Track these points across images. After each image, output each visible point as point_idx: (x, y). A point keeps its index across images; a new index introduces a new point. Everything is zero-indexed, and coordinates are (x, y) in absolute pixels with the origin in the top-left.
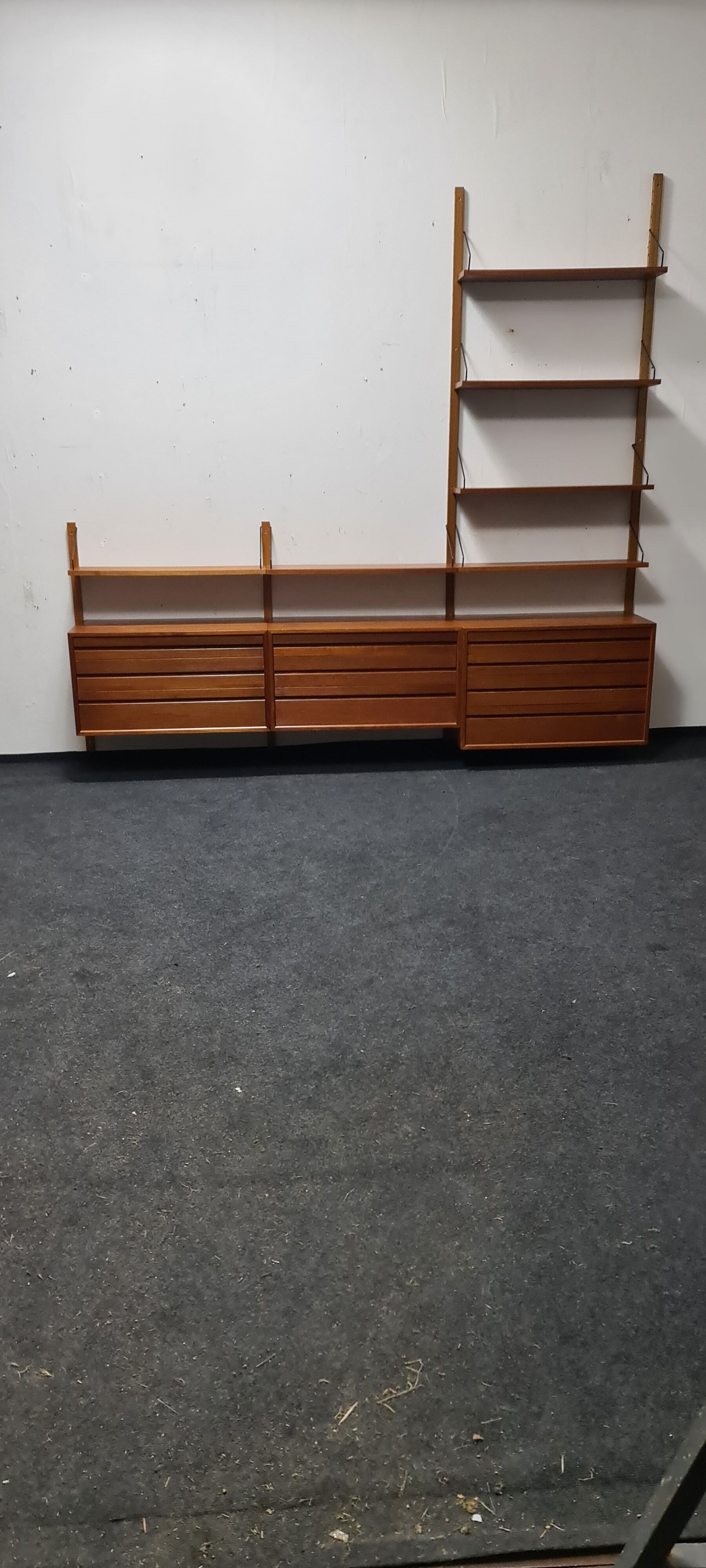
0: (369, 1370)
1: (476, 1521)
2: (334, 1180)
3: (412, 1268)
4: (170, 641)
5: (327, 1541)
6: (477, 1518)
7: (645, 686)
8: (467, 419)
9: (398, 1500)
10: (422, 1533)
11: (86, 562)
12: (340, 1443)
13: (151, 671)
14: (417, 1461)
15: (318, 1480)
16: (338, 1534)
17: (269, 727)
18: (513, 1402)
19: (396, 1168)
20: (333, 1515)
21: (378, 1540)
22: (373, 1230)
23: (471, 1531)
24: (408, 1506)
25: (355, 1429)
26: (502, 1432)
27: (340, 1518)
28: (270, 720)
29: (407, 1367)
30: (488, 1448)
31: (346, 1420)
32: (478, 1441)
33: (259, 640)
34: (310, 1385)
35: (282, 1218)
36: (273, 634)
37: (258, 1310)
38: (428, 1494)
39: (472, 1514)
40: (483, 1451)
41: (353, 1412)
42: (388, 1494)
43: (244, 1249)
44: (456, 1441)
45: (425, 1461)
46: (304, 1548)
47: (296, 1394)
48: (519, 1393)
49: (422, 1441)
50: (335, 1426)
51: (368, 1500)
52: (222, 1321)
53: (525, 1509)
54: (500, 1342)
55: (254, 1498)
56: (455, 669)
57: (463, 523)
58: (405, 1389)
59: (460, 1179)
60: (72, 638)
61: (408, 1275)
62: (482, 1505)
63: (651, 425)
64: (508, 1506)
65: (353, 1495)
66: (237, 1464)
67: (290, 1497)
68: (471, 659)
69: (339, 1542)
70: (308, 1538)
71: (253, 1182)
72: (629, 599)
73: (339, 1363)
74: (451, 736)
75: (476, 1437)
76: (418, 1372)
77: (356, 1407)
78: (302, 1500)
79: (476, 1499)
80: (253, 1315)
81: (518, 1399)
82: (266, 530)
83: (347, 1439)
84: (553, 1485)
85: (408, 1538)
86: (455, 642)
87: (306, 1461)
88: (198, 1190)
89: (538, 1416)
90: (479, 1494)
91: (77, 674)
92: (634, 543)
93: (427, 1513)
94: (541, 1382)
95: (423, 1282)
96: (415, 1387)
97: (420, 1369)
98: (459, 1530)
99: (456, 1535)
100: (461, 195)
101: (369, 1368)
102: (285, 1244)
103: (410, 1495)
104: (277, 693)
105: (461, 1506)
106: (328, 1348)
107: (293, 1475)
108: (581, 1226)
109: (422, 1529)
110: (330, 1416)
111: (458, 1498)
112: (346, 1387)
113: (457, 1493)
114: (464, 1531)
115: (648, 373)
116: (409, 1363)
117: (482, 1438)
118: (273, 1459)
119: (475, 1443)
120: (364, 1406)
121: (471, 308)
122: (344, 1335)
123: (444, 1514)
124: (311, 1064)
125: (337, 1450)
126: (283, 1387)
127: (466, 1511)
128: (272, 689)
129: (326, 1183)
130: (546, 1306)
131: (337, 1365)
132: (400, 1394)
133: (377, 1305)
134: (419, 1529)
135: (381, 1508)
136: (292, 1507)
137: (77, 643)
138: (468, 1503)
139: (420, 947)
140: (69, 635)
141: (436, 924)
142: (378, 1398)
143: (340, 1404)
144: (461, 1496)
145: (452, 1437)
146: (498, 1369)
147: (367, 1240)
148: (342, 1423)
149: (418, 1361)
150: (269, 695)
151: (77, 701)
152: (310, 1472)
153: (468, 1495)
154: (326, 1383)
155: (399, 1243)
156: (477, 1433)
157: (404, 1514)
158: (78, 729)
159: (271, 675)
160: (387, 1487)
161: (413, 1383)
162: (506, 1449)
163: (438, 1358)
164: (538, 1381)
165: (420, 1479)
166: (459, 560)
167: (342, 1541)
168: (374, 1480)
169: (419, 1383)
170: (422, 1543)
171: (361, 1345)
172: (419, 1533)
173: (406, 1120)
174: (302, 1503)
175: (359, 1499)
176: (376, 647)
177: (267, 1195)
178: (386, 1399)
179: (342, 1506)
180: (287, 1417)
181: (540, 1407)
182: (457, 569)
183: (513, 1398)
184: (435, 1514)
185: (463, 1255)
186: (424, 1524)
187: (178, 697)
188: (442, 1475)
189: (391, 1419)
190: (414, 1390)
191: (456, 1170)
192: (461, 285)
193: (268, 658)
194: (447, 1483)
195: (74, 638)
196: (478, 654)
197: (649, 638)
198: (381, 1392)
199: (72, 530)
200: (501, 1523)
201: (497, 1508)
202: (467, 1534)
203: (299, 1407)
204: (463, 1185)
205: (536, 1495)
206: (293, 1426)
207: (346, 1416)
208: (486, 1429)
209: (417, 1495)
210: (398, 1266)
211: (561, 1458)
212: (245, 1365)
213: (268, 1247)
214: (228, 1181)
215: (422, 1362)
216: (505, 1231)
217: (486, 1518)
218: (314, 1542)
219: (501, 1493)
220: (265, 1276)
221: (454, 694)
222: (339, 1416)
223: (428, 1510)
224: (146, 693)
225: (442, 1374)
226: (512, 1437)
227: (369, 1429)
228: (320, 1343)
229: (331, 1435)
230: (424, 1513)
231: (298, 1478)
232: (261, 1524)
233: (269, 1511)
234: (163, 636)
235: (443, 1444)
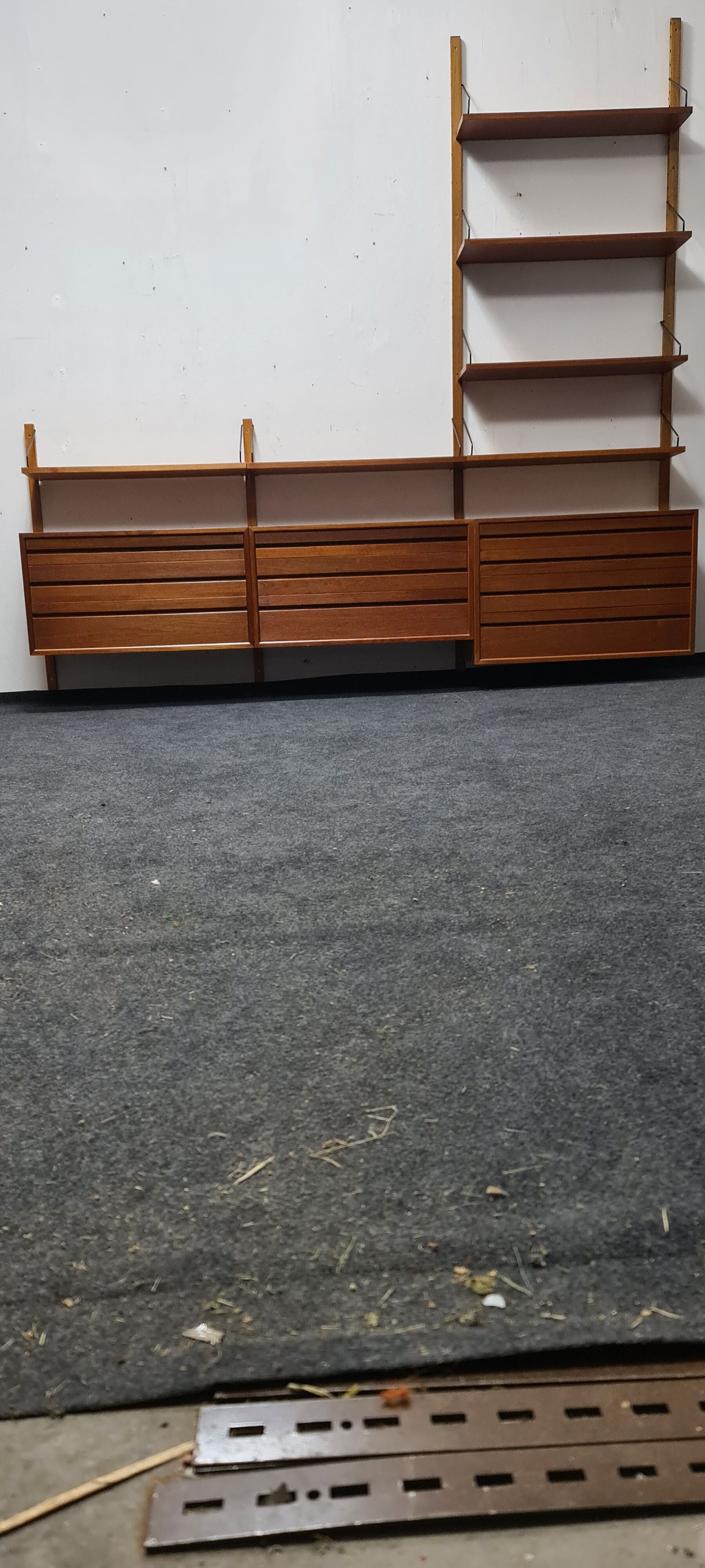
0: (302, 1121)
1: (492, 1307)
2: (277, 944)
3: (388, 1016)
4: (136, 542)
5: (177, 1344)
6: (495, 1300)
7: (689, 585)
8: (471, 295)
9: (335, 1278)
10: (379, 1326)
11: (44, 462)
12: (231, 1207)
13: (115, 578)
14: (378, 1226)
15: (176, 1255)
16: (203, 1331)
17: (252, 642)
18: (560, 1148)
19: (372, 930)
20: (197, 1304)
21: (284, 1338)
22: (332, 985)
23: (482, 1322)
24: (353, 1286)
25: (264, 1190)
26: (542, 1185)
27: (212, 1309)
28: (253, 634)
29: (371, 1116)
30: (515, 1205)
31: (249, 1178)
32: (496, 1197)
33: (239, 539)
34: (193, 1141)
35: (189, 978)
36: (255, 532)
37: (123, 1064)
38: (395, 1268)
39: (483, 1296)
40: (505, 1209)
41: (264, 1168)
42: (313, 1270)
43: (120, 1008)
44: (455, 1198)
45: (394, 1226)
46: (126, 1357)
47: (165, 1153)
48: (574, 1139)
49: (389, 1201)
50: (227, 1186)
51: (274, 1281)
52: (59, 1077)
53: (596, 1287)
54: (535, 1085)
55: (43, 1283)
56: (466, 570)
57: (471, 415)
58: (362, 1138)
59: (469, 937)
60: (24, 539)
61: (380, 1023)
62: (505, 1283)
63: (682, 299)
64: (558, 1284)
65: (244, 1273)
66: (26, 1239)
67: (116, 1279)
68: (484, 556)
69: (202, 1346)
70: (138, 1341)
71: (153, 950)
72: (664, 495)
73: (250, 1115)
74: (463, 648)
75: (491, 1190)
76: (388, 1120)
77: (270, 1163)
78: (137, 1283)
79: (493, 1273)
80: (114, 1070)
81: (570, 1146)
82: (248, 427)
83: (247, 1201)
84: (650, 1251)
85: (349, 1333)
86: (465, 538)
87: (161, 1231)
88: (68, 960)
89: (611, 1164)
90: (500, 1266)
91: (30, 583)
92: (667, 429)
93: (391, 1295)
94: (612, 1125)
95: (403, 1029)
96: (381, 1136)
97: (392, 1117)
98: (457, 1320)
99: (450, 1328)
100: (457, 45)
101: (301, 1119)
102: (188, 1002)
103: (355, 1270)
104: (262, 602)
105: (461, 1285)
106: (233, 1100)
107: (131, 1250)
108: (663, 972)
109: (380, 1319)
110: (220, 1176)
111: (455, 1273)
112: (256, 1141)
113: (454, 1265)
114: (466, 1320)
115: (675, 227)
116: (373, 1110)
117: (504, 1193)
118: (99, 1231)
119: (491, 1199)
120: (284, 1161)
121: (472, 167)
122: (265, 1086)
123: (426, 1296)
124: (262, 860)
125: (227, 1214)
126: (143, 1144)
127: (471, 1292)
128: (254, 596)
129: (265, 946)
130: (615, 1046)
131: (247, 1117)
132: (351, 1144)
133: (326, 1053)
134: (373, 1319)
135: (298, 1293)
136: (116, 1295)
137: (30, 545)
138: (477, 1278)
139: (421, 784)
140: (21, 535)
141: (442, 771)
142: (312, 1151)
143: (243, 1159)
144: (461, 1270)
145: (446, 1193)
146: (533, 1114)
147: (318, 993)
148: (241, 1183)
149: (389, 1107)
150: (251, 607)
151: (32, 615)
152: (166, 1245)
153: (477, 1267)
154: (222, 1138)
155: (369, 995)
156: (495, 1185)
157: (345, 1298)
158: (34, 646)
159: (253, 580)
160: (312, 1258)
161: (378, 1133)
162: (553, 1205)
163: (426, 1104)
164: (607, 1125)
165: (380, 1246)
166: (467, 453)
167: (209, 1343)
168: (287, 1251)
169: (389, 1131)
170: (380, 1339)
171: (292, 1094)
172: (371, 1326)
173: (391, 895)
174: (139, 1288)
175: (256, 1279)
176: (373, 545)
177: (171, 960)
178: (328, 1151)
179: (219, 1291)
180: (140, 1179)
181: (611, 1154)
182: (466, 457)
183: (562, 1145)
184: (407, 1299)
185: (471, 1003)
186: (386, 1313)
187: (148, 609)
188: (424, 1241)
189: (332, 1176)
190: (380, 1140)
191: (463, 930)
192: (460, 143)
193: (250, 561)
194: (435, 1250)
195: (26, 539)
196: (492, 551)
197: (690, 528)
198: (320, 1145)
199: (30, 431)
200: (545, 1308)
201: (538, 1288)
202: (475, 1324)
203: (166, 1165)
204: (474, 942)
205: (616, 1265)
206: (149, 1189)
207: (250, 1173)
208: (512, 1182)
209: (374, 1270)
210: (365, 1015)
211: (660, 1212)
212: (82, 1121)
213: (160, 1005)
214: (116, 950)
215: (398, 1108)
216: (541, 978)
217: (514, 1302)
218: (148, 1349)
219: (543, 1264)
220: (145, 1032)
221: (466, 600)
222: (238, 1173)
223: (395, 1292)
224: (109, 605)
225: (431, 1121)
226: (561, 1191)
227: (289, 1188)
228: (221, 1096)
229: (218, 1197)
230: (386, 1296)
231: (139, 1253)
232: (44, 1323)
233: (69, 1302)
234: (128, 536)
235: (429, 1202)
